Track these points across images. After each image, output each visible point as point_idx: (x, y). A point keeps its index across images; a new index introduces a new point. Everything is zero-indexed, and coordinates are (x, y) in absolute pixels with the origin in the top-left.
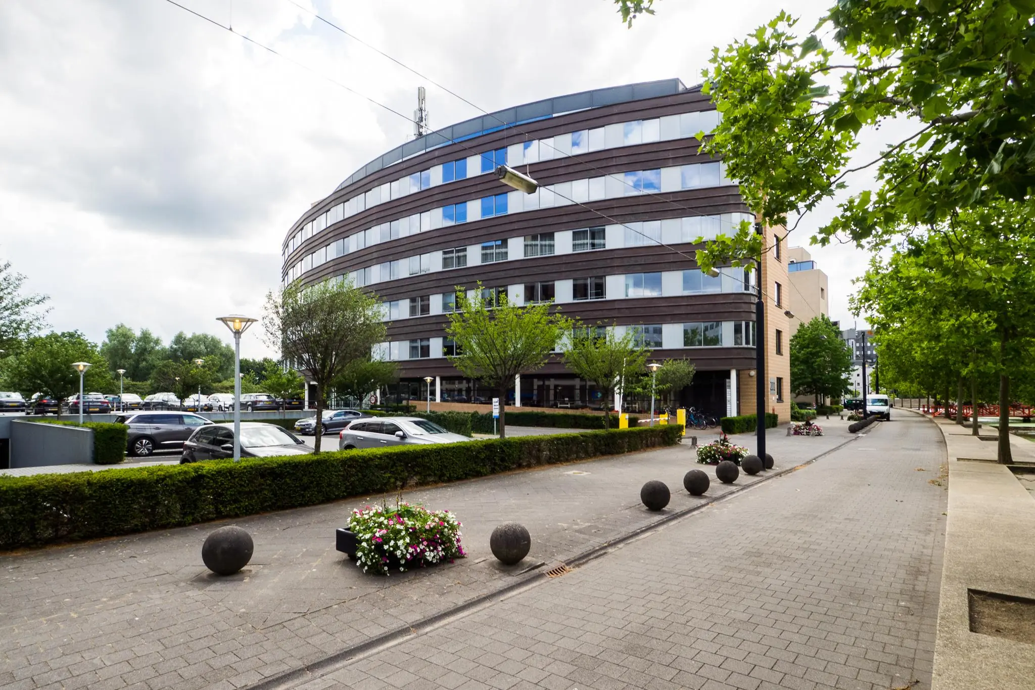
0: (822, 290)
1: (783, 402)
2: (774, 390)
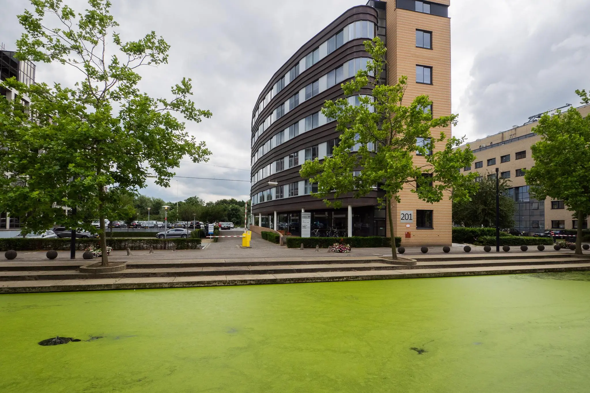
1: (433, 229)
2: (411, 219)
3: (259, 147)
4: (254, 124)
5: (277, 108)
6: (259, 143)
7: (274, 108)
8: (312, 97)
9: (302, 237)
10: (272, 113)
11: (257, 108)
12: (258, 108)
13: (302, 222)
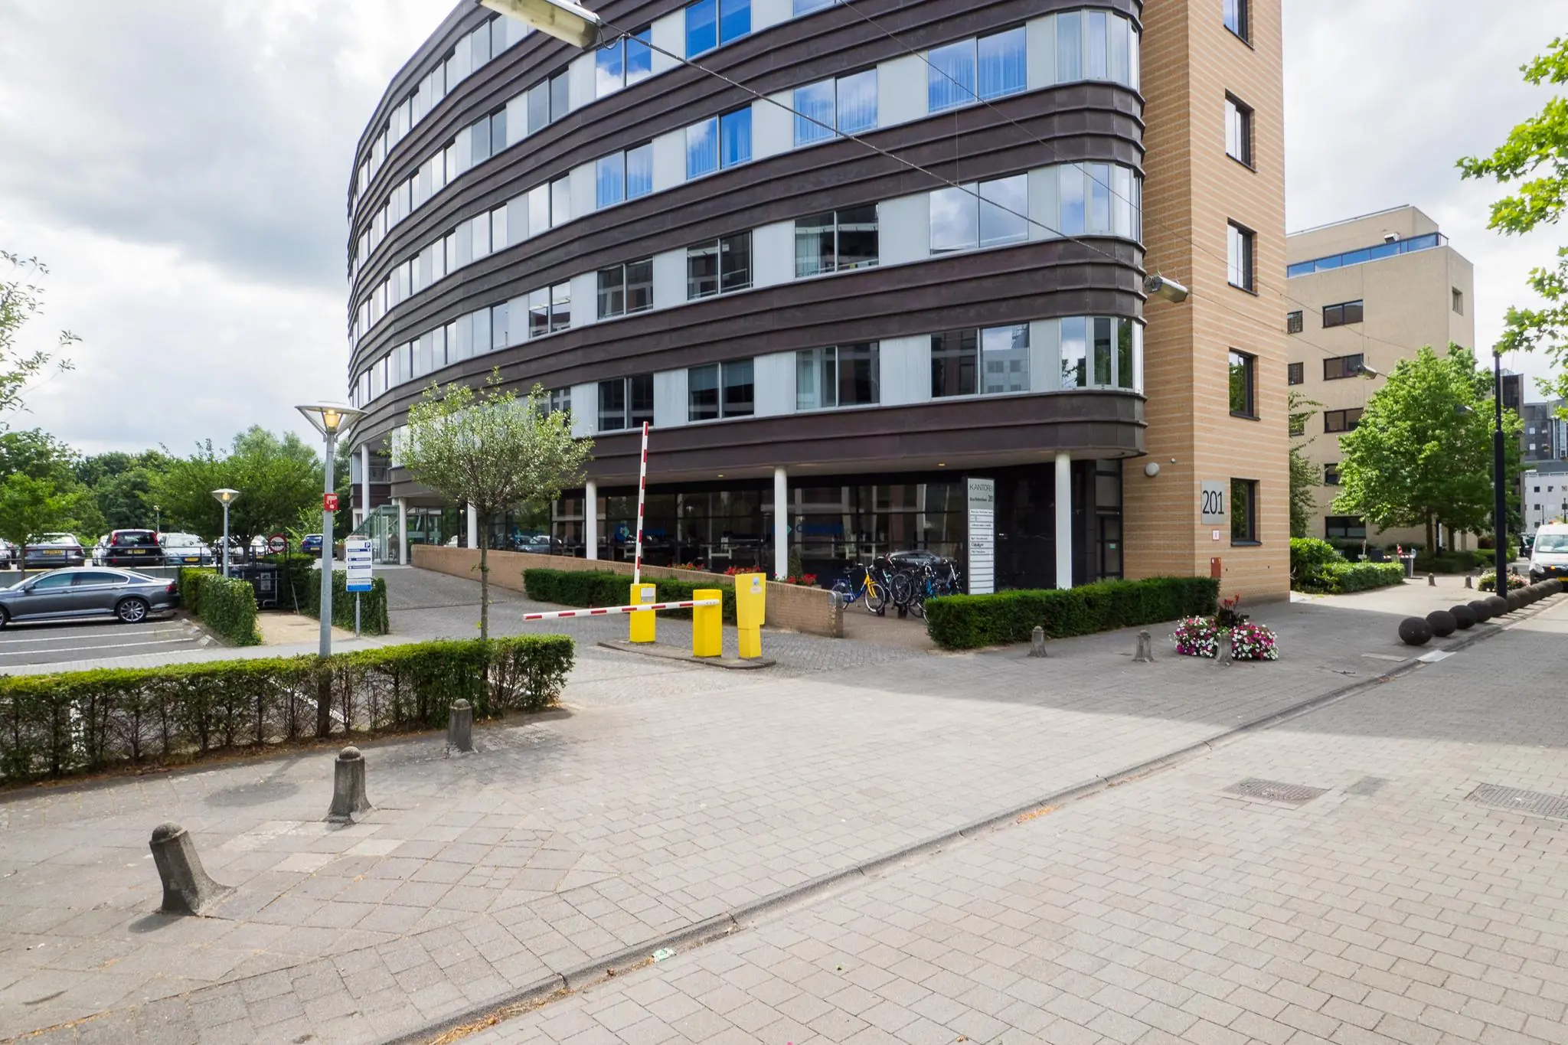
0: (1457, 293)
1: (1259, 544)
2: (1221, 513)
3: (393, 263)
4: (363, 185)
5: (473, 123)
6: (389, 254)
7: (460, 124)
8: (717, 47)
9: (972, 592)
10: (451, 142)
11: (379, 125)
12: (387, 126)
13: (971, 525)
